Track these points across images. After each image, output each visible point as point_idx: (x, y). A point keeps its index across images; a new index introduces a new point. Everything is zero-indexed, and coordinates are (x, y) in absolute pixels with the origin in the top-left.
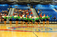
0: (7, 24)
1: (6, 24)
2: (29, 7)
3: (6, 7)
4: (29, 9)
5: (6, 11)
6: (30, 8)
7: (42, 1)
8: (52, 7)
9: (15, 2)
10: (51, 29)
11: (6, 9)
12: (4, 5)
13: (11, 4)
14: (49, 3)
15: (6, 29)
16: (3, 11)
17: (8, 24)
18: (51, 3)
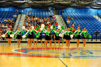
0: (13, 44)
1: (11, 44)
2: (51, 13)
3: (12, 12)
4: (51, 17)
5: (11, 20)
6: (53, 14)
7: (74, 2)
8: (93, 12)
9: (27, 3)
10: (91, 53)
11: (11, 17)
12: (7, 10)
13: (19, 7)
14: (87, 5)
15: (10, 52)
16: (6, 21)
17: (15, 44)
18: (91, 6)
